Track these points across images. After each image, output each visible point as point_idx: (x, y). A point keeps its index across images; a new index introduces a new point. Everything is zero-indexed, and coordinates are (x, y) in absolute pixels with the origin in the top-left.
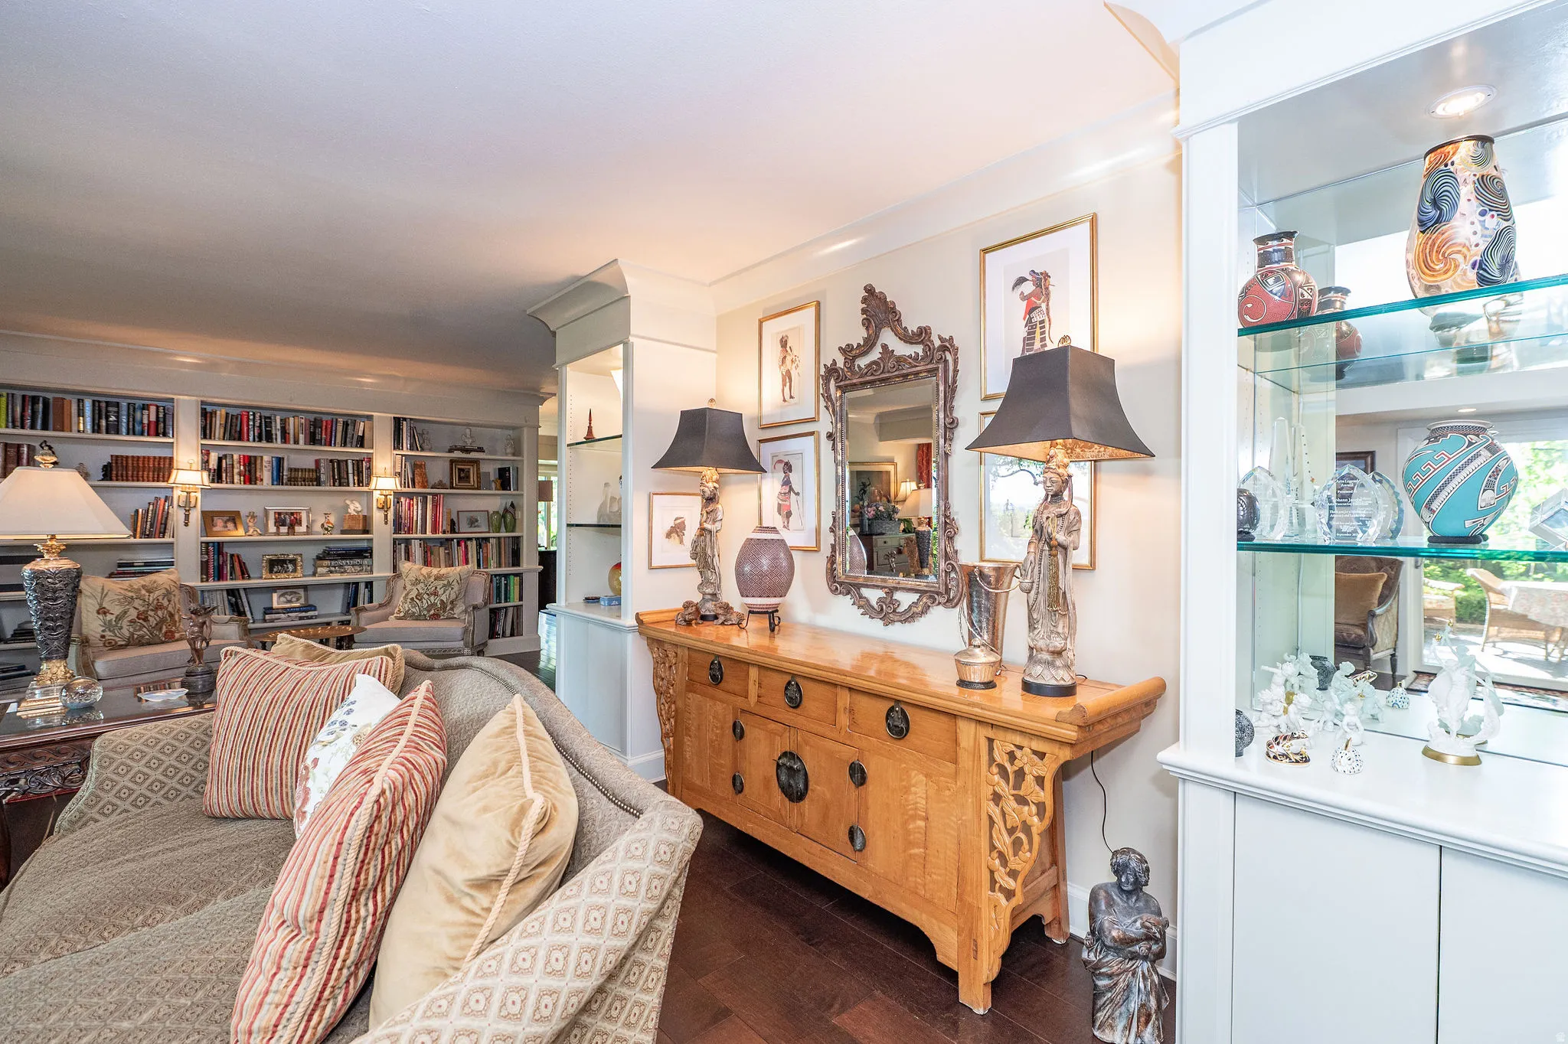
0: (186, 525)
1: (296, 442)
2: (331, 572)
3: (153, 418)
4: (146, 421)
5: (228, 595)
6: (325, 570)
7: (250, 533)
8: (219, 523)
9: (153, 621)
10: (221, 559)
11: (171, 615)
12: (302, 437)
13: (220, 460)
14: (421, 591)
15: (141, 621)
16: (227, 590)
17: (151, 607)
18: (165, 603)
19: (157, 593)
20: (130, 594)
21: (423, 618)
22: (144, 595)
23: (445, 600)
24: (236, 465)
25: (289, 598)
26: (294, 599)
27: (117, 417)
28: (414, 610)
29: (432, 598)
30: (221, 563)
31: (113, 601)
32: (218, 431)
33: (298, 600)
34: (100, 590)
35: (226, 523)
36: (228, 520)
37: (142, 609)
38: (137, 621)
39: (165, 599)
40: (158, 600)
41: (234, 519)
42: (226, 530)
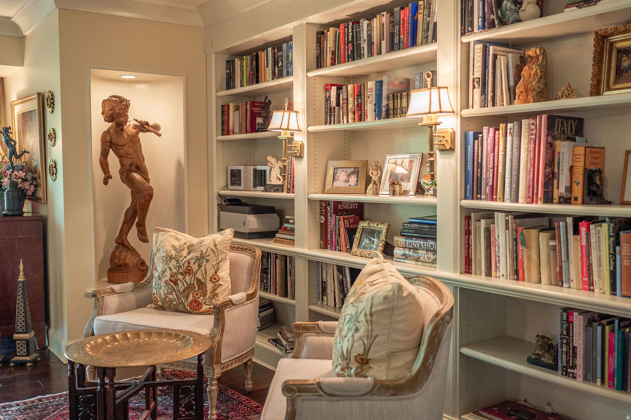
1: (379, 52)
2: (405, 256)
5: (338, 272)
6: (398, 252)
8: (342, 175)
12: (383, 44)
13: (338, 94)
16: (338, 266)
17: (180, 271)
22: (182, 256)
30: (332, 228)
32: (329, 56)
35: (349, 176)
36: (353, 173)
37: (174, 271)
38: (170, 283)
39: (197, 264)
40: (189, 263)
41: (358, 172)
42: (347, 184)
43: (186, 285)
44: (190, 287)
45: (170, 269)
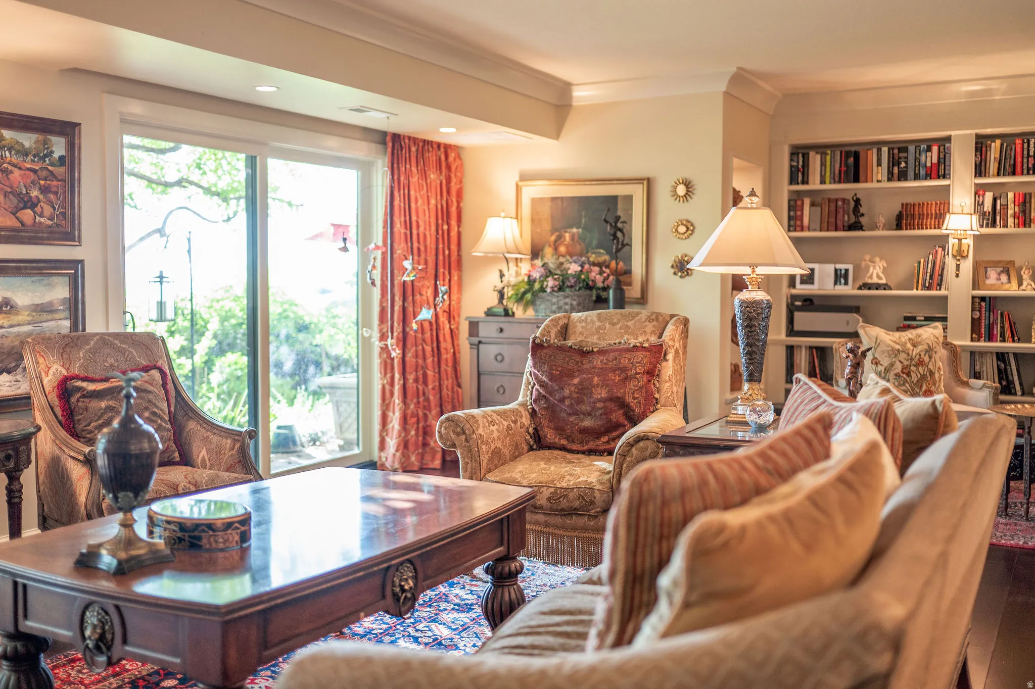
0: (957, 276)
3: (935, 160)
4: (929, 164)
5: (998, 359)
7: (1023, 287)
8: (992, 274)
9: (914, 378)
10: (992, 317)
11: (932, 373)
13: (995, 200)
15: (905, 376)
16: (997, 354)
17: (913, 362)
18: (926, 359)
19: (920, 348)
20: (898, 347)
22: (909, 349)
24: (1011, 205)
27: (906, 163)
30: (991, 322)
31: (883, 352)
32: (993, 167)
34: (874, 340)
35: (999, 274)
36: (1002, 272)
37: (906, 363)
38: (902, 375)
39: (927, 355)
40: (920, 355)
41: (1008, 271)
42: (999, 282)
43: (919, 376)
44: (923, 377)
45: (900, 361)
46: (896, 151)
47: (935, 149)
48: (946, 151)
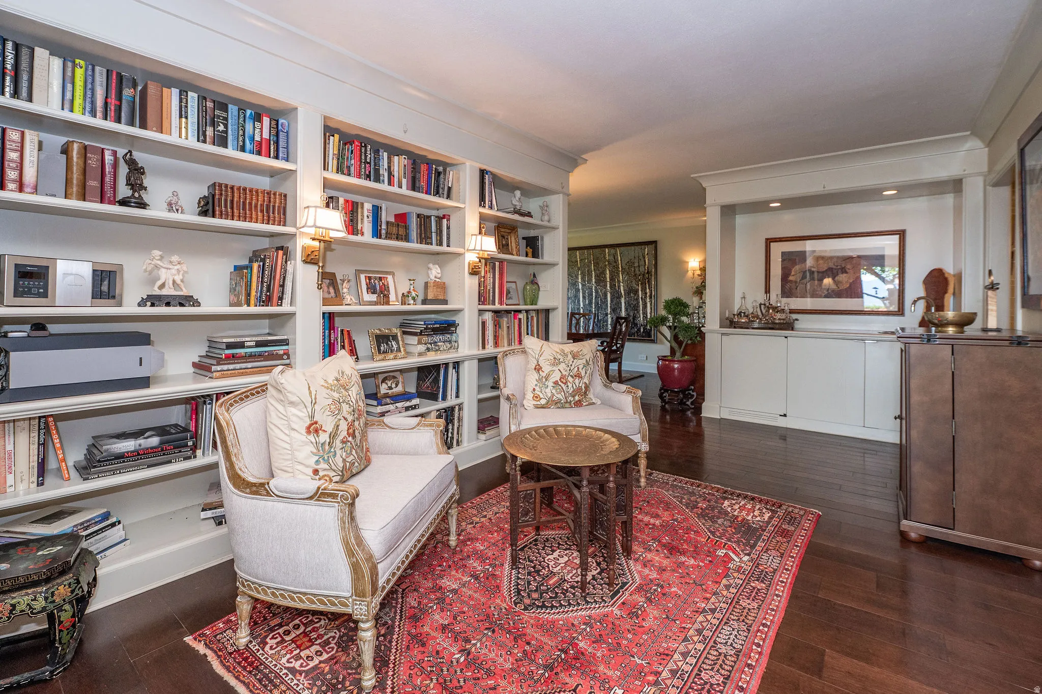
1: (400, 186)
2: (428, 349)
3: (266, 135)
6: (422, 348)
8: (324, 287)
10: (332, 336)
12: (404, 181)
14: (564, 373)
21: (567, 405)
23: (587, 382)
25: (389, 383)
26: (394, 386)
27: (226, 126)
28: (559, 396)
29: (577, 381)
30: (332, 340)
31: (324, 409)
33: (397, 385)
34: (308, 392)
35: (328, 287)
36: (330, 284)
46: (210, 105)
47: (266, 121)
48: (280, 127)
